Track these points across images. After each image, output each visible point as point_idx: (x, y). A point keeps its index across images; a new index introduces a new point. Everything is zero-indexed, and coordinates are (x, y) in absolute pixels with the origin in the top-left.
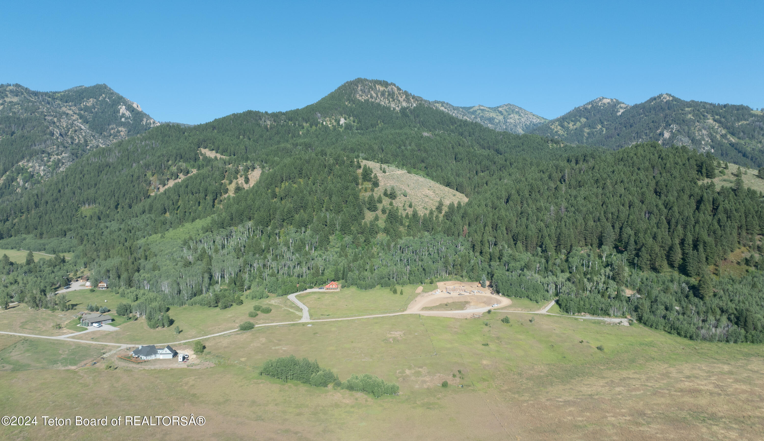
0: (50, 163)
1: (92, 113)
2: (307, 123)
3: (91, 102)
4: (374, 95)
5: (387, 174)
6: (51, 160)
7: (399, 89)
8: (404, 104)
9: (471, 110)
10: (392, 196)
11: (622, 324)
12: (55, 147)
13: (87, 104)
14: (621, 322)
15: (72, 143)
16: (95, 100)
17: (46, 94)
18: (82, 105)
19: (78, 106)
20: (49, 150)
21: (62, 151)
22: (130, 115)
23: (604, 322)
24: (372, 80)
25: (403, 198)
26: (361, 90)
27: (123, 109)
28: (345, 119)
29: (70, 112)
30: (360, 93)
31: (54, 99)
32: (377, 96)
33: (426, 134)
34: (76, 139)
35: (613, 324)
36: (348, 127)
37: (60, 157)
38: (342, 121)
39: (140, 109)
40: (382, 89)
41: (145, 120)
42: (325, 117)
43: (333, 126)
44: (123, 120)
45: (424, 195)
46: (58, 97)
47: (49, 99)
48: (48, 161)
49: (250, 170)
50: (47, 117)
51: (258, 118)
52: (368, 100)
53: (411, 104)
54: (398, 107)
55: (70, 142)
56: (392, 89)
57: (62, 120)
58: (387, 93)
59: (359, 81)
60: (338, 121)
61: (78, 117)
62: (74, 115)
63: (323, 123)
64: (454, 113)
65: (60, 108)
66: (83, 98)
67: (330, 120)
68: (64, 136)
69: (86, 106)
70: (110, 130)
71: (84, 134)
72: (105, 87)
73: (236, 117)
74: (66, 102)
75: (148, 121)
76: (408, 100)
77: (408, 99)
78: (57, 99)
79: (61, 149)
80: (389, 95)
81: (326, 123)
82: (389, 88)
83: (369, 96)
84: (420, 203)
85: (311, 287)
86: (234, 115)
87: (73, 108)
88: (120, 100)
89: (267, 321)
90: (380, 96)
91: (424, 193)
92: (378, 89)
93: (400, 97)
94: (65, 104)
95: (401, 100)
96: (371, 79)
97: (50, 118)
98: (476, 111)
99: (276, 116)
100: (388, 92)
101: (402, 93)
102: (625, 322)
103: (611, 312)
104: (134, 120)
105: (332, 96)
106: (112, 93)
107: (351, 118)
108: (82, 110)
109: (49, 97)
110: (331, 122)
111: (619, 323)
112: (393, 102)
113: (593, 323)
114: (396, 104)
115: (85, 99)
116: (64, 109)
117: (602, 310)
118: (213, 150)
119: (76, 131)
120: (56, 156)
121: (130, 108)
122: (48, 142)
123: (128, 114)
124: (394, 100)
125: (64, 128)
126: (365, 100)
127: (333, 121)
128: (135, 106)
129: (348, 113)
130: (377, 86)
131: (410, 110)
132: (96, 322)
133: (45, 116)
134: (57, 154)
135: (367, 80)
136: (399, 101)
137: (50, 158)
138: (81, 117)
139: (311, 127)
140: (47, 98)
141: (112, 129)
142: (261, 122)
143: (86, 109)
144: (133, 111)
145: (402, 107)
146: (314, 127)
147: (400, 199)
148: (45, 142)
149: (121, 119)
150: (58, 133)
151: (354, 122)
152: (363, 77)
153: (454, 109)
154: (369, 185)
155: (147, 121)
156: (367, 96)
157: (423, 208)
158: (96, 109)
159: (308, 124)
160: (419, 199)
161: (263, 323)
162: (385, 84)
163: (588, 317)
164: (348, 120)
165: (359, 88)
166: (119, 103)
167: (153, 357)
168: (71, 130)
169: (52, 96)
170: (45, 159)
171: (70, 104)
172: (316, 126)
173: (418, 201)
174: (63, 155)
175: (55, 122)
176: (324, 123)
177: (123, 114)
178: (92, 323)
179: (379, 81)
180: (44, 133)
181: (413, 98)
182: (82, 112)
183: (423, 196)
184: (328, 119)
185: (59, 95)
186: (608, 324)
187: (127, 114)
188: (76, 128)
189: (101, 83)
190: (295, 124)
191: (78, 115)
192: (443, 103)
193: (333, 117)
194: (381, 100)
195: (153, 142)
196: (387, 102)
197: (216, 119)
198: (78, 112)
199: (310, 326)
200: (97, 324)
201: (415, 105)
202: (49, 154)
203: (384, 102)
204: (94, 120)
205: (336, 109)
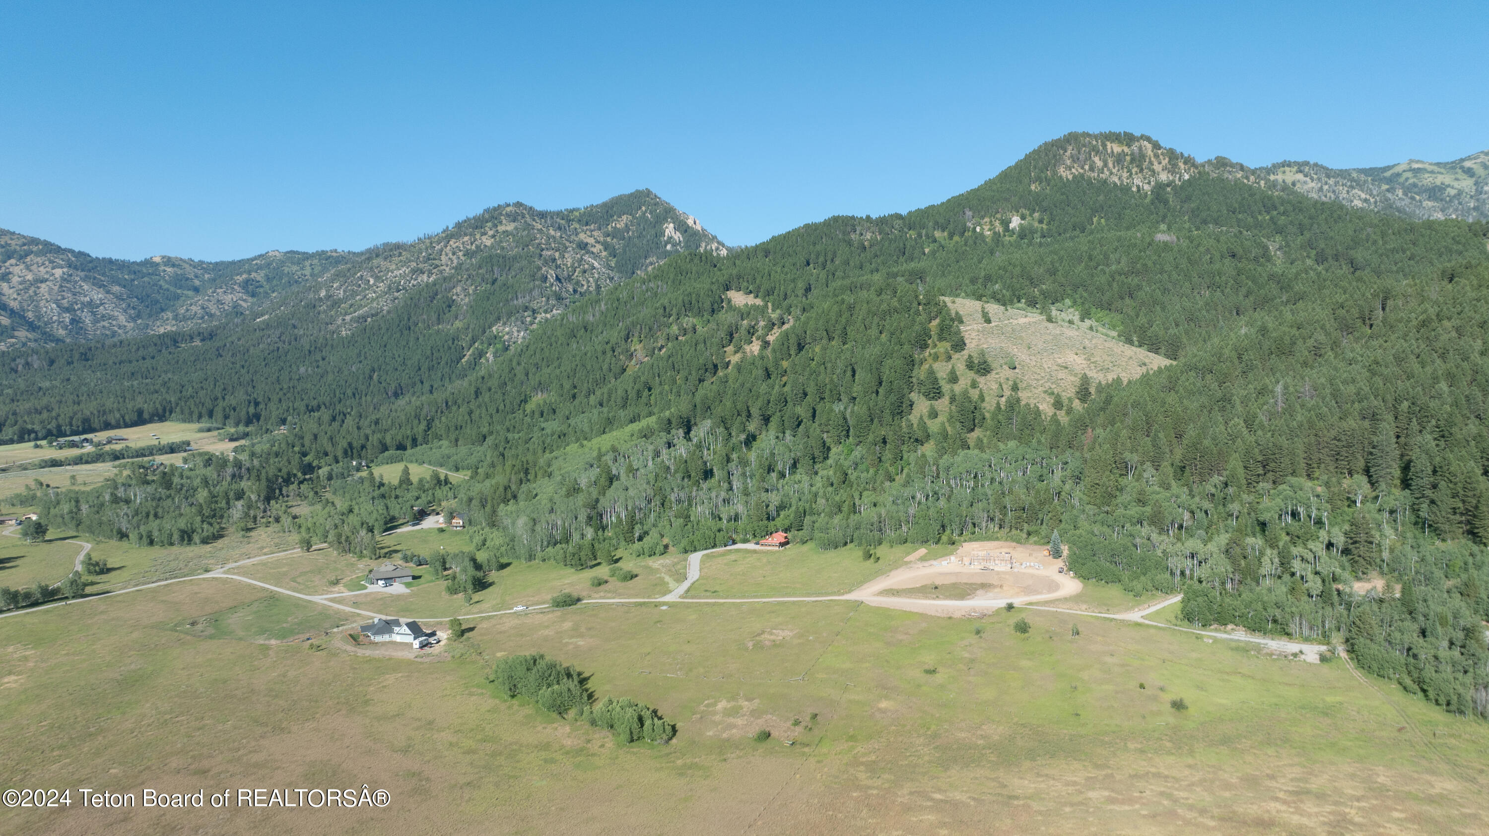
0: (535, 326)
1: (624, 239)
2: (943, 231)
3: (621, 223)
4: (1099, 163)
5: (993, 324)
6: (536, 321)
7: (1156, 146)
8: (1164, 177)
9: (1388, 174)
10: (982, 367)
11: (1303, 657)
12: (544, 299)
13: (618, 226)
14: (1301, 652)
15: (575, 291)
16: (630, 217)
17: (559, 214)
18: (609, 227)
19: (604, 230)
20: (534, 305)
21: (554, 306)
22: (681, 239)
23: (1258, 649)
24: (1101, 134)
25: (1006, 372)
26: (1072, 156)
27: (669, 229)
28: (1023, 218)
29: (591, 241)
30: (1068, 162)
31: (569, 221)
32: (1106, 164)
33: (1161, 237)
34: (583, 285)
35: (1279, 655)
36: (1023, 233)
37: (548, 316)
38: (1015, 222)
39: (698, 227)
40: (1117, 148)
41: (703, 245)
42: (983, 217)
43: (995, 233)
44: (669, 247)
45: (1058, 365)
46: (576, 217)
47: (562, 222)
48: (532, 323)
49: (776, 327)
50: (544, 253)
51: (849, 229)
52: (1082, 176)
53: (1178, 176)
54: (1149, 183)
55: (571, 290)
56: (1140, 148)
57: (566, 255)
58: (1128, 158)
59: (1072, 138)
60: (1006, 223)
61: (601, 247)
62: (597, 245)
63: (975, 228)
64: (1326, 183)
65: (577, 235)
66: (612, 216)
67: (991, 221)
68: (563, 281)
69: (615, 228)
70: (647, 267)
71: (596, 276)
72: (648, 193)
73: (811, 232)
74: (587, 224)
75: (709, 247)
76: (1173, 168)
77: (1175, 166)
78: (573, 220)
79: (552, 302)
80: (1133, 160)
81: (982, 229)
82: (1135, 147)
83: (1087, 167)
84: (1041, 382)
85: (745, 541)
86: (807, 226)
87: (596, 233)
88: (669, 213)
89: (610, 595)
90: (1110, 165)
91: (1060, 361)
92: (1109, 151)
93: (1156, 163)
94: (585, 228)
95: (1157, 167)
96: (1097, 132)
97: (549, 253)
98: (1398, 175)
99: (883, 222)
100: (1132, 154)
101: (1162, 154)
102: (1312, 652)
103: (1293, 628)
104: (687, 246)
105: (1005, 176)
106: (656, 204)
107: (1036, 215)
108: (608, 235)
109: (563, 219)
110: (992, 225)
111: (1295, 655)
112: (1140, 175)
113: (1232, 649)
114: (1145, 178)
115: (615, 217)
116: (582, 236)
117: (1275, 621)
118: (751, 292)
119: (585, 272)
120: (543, 315)
121: (682, 227)
122: (536, 293)
123: (678, 236)
124: (1141, 170)
125: (568, 268)
126: (1075, 177)
127: (997, 223)
128: (690, 222)
129: (1030, 204)
130: (1109, 145)
131: (1175, 188)
132: (381, 579)
133: (542, 250)
134: (546, 312)
135: (1088, 135)
136: (1153, 171)
137: (535, 318)
138: (606, 247)
139: (951, 237)
140: (558, 220)
141: (651, 264)
142: (853, 236)
143: (615, 234)
144: (686, 231)
145: (1157, 182)
146: (956, 238)
147: (997, 374)
148: (531, 291)
149: (666, 247)
150: (552, 277)
151: (1041, 221)
152: (1080, 130)
153: (1328, 176)
154: (943, 347)
155: (706, 246)
156: (1082, 168)
157: (1045, 392)
158: (630, 233)
159: (946, 234)
160: (1043, 375)
161: (601, 598)
162: (1128, 139)
163: (1240, 635)
164: (1029, 218)
165: (1068, 153)
166: (665, 220)
167: (386, 638)
168: (578, 270)
169: (567, 217)
170: (528, 319)
171: (592, 227)
172: (962, 234)
173: (1039, 377)
174: (554, 311)
175: (555, 259)
176: (978, 229)
177: (670, 238)
178: (377, 580)
179: (1114, 134)
180: (533, 277)
181: (1185, 163)
182: (609, 239)
183: (1056, 368)
184: (987, 220)
185: (577, 214)
186: (1267, 654)
187: (676, 238)
188: (586, 266)
189: (641, 188)
190: (920, 236)
191: (602, 245)
192: (1301, 167)
193: (999, 216)
194: (1111, 173)
195: (660, 283)
196: (1125, 175)
197: (773, 237)
198: (602, 239)
199: (664, 608)
200: (383, 582)
201: (1187, 177)
202: (534, 311)
203: (1116, 176)
204: (625, 251)
205: (1006, 200)
